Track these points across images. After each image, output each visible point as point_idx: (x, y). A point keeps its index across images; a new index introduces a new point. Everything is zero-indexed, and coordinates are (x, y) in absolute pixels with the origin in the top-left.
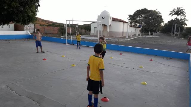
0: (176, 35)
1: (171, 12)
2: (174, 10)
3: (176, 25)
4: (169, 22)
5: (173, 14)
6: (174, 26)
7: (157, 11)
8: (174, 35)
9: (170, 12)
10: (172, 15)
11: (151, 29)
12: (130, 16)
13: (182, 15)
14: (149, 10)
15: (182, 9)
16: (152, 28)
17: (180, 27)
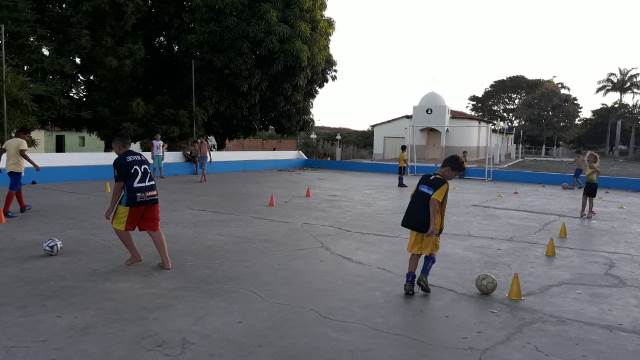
0: (623, 153)
1: (601, 85)
2: (612, 78)
3: (619, 123)
4: (595, 112)
5: (608, 91)
6: (615, 124)
7: (556, 81)
8: (616, 153)
9: (599, 82)
10: (603, 92)
11: (548, 138)
12: (473, 98)
13: (635, 90)
14: (532, 81)
15: (633, 72)
16: (550, 134)
17: (633, 130)
